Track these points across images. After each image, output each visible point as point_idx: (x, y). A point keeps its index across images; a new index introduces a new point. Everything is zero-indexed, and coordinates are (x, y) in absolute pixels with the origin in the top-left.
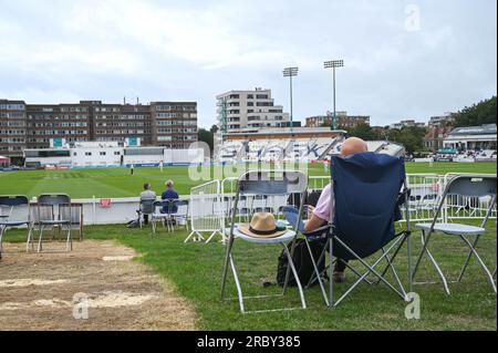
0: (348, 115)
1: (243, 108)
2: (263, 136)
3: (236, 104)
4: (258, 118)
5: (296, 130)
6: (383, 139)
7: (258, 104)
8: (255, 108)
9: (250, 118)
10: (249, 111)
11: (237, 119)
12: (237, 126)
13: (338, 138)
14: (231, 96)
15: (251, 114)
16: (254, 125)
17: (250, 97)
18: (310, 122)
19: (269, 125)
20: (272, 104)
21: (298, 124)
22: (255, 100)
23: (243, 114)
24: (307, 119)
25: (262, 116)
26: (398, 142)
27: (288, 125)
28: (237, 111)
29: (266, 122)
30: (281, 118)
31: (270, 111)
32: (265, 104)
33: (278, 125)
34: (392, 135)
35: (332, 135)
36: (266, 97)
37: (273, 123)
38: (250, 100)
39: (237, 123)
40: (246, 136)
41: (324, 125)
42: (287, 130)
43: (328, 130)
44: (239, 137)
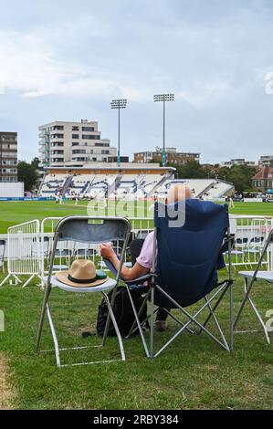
0: (178, 151)
1: (68, 140)
2: (89, 171)
3: (61, 136)
4: (84, 152)
5: (123, 166)
6: (213, 177)
7: (83, 137)
8: (80, 140)
9: (74, 152)
10: (74, 144)
11: (60, 152)
12: (60, 160)
13: (167, 175)
14: (55, 127)
15: (75, 148)
16: (79, 159)
17: (75, 128)
18: (138, 157)
19: (95, 159)
20: (98, 137)
21: (125, 160)
22: (80, 133)
23: (68, 147)
24: (136, 155)
25: (88, 149)
26: (227, 180)
27: (115, 160)
28: (61, 144)
29: (91, 157)
30: (107, 152)
31: (97, 144)
32: (92, 137)
33: (105, 160)
34: (222, 174)
35: (161, 172)
36: (92, 129)
37: (100, 158)
38: (76, 133)
39: (60, 156)
40: (70, 171)
41: (153, 161)
42: (114, 166)
43: (156, 166)
44: (63, 171)
